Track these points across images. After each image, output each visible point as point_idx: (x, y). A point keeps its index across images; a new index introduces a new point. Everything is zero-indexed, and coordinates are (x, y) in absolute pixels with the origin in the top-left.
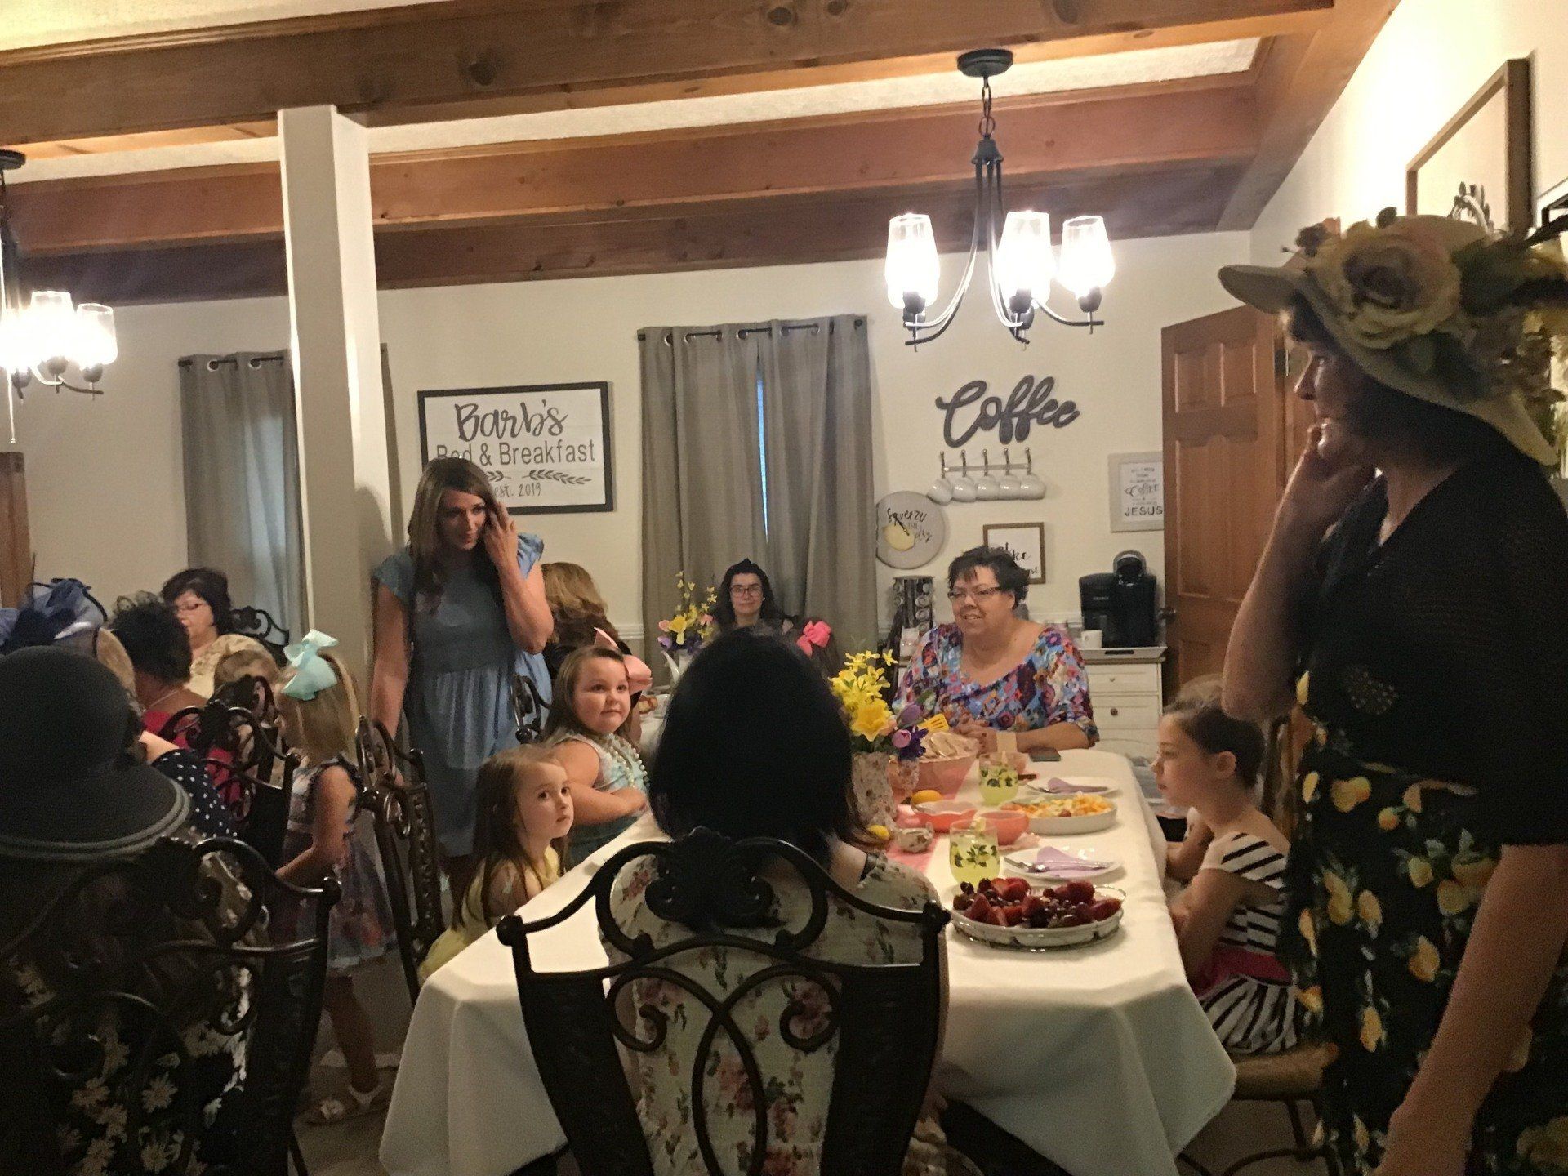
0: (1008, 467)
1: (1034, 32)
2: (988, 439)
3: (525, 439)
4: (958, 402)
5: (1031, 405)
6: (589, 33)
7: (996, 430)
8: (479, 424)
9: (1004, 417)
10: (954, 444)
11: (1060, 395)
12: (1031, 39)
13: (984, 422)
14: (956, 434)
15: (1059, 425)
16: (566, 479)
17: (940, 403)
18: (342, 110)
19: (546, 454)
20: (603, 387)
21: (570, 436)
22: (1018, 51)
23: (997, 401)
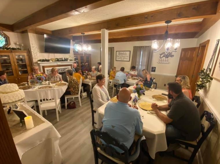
0: (166, 60)
1: (175, 18)
2: (164, 58)
3: (123, 55)
4: (162, 54)
5: (169, 55)
6: (127, 21)
7: (165, 57)
8: (120, 54)
9: (166, 56)
10: (161, 58)
11: (172, 54)
12: (174, 19)
13: (164, 56)
14: (161, 57)
15: (172, 57)
16: (126, 59)
17: (160, 54)
18: (106, 29)
19: (125, 57)
20: (130, 51)
21: (127, 55)
22: (172, 20)
23: (166, 54)
